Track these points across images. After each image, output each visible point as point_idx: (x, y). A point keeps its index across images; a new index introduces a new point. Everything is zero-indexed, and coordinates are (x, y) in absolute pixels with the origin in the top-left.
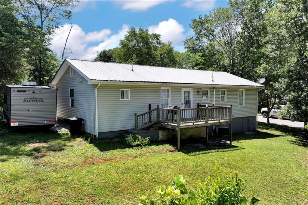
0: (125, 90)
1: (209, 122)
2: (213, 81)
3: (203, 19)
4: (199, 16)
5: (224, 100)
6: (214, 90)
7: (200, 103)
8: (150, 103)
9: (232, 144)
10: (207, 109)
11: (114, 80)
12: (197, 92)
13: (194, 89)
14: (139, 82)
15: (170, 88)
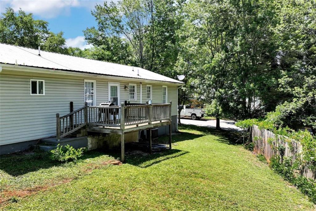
0: (38, 81)
1: (152, 123)
2: (138, 75)
3: (108, 6)
4: (104, 3)
5: (149, 98)
6: (141, 85)
7: (128, 101)
8: (71, 100)
9: (172, 148)
10: (151, 106)
11: (23, 64)
12: (124, 87)
13: (121, 83)
14: (59, 70)
15: (95, 81)
